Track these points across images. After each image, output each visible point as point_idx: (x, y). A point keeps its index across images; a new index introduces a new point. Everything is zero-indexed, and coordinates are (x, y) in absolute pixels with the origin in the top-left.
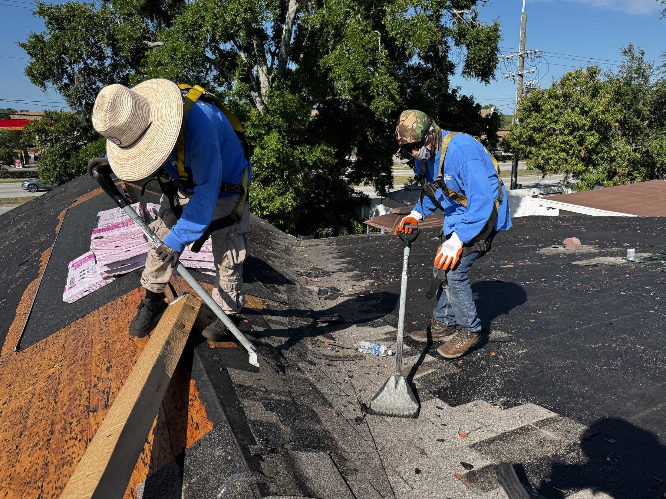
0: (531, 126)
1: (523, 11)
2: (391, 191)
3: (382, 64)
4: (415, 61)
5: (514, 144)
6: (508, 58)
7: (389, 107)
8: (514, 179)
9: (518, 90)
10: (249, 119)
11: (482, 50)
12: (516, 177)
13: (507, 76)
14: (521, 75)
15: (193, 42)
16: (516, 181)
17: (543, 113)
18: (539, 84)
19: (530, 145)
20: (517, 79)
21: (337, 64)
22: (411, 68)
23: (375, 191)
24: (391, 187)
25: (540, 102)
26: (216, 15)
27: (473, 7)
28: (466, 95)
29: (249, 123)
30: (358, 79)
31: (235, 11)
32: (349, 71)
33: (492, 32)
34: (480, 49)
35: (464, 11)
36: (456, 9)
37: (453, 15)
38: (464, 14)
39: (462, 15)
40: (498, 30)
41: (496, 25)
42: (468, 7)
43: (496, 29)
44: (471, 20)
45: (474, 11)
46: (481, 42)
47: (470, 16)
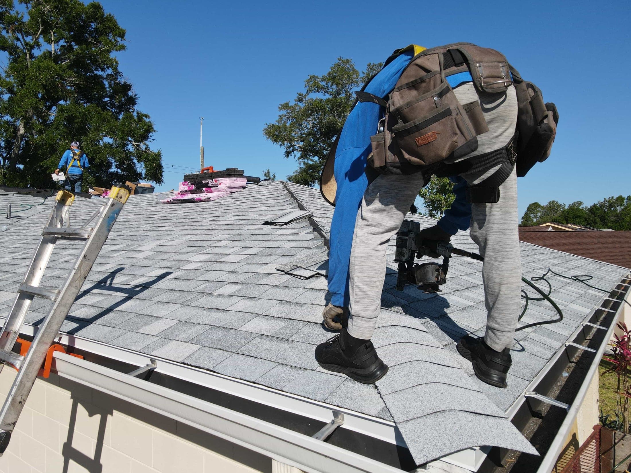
1: (201, 146)
4: (113, 169)
22: (112, 173)
27: (145, 142)
33: (155, 156)
34: (150, 164)
35: (139, 144)
36: (134, 142)
37: (133, 145)
38: (139, 145)
39: (138, 146)
40: (160, 155)
41: (159, 152)
42: (142, 142)
43: (159, 154)
44: (144, 149)
45: (145, 144)
46: (150, 160)
47: (143, 146)
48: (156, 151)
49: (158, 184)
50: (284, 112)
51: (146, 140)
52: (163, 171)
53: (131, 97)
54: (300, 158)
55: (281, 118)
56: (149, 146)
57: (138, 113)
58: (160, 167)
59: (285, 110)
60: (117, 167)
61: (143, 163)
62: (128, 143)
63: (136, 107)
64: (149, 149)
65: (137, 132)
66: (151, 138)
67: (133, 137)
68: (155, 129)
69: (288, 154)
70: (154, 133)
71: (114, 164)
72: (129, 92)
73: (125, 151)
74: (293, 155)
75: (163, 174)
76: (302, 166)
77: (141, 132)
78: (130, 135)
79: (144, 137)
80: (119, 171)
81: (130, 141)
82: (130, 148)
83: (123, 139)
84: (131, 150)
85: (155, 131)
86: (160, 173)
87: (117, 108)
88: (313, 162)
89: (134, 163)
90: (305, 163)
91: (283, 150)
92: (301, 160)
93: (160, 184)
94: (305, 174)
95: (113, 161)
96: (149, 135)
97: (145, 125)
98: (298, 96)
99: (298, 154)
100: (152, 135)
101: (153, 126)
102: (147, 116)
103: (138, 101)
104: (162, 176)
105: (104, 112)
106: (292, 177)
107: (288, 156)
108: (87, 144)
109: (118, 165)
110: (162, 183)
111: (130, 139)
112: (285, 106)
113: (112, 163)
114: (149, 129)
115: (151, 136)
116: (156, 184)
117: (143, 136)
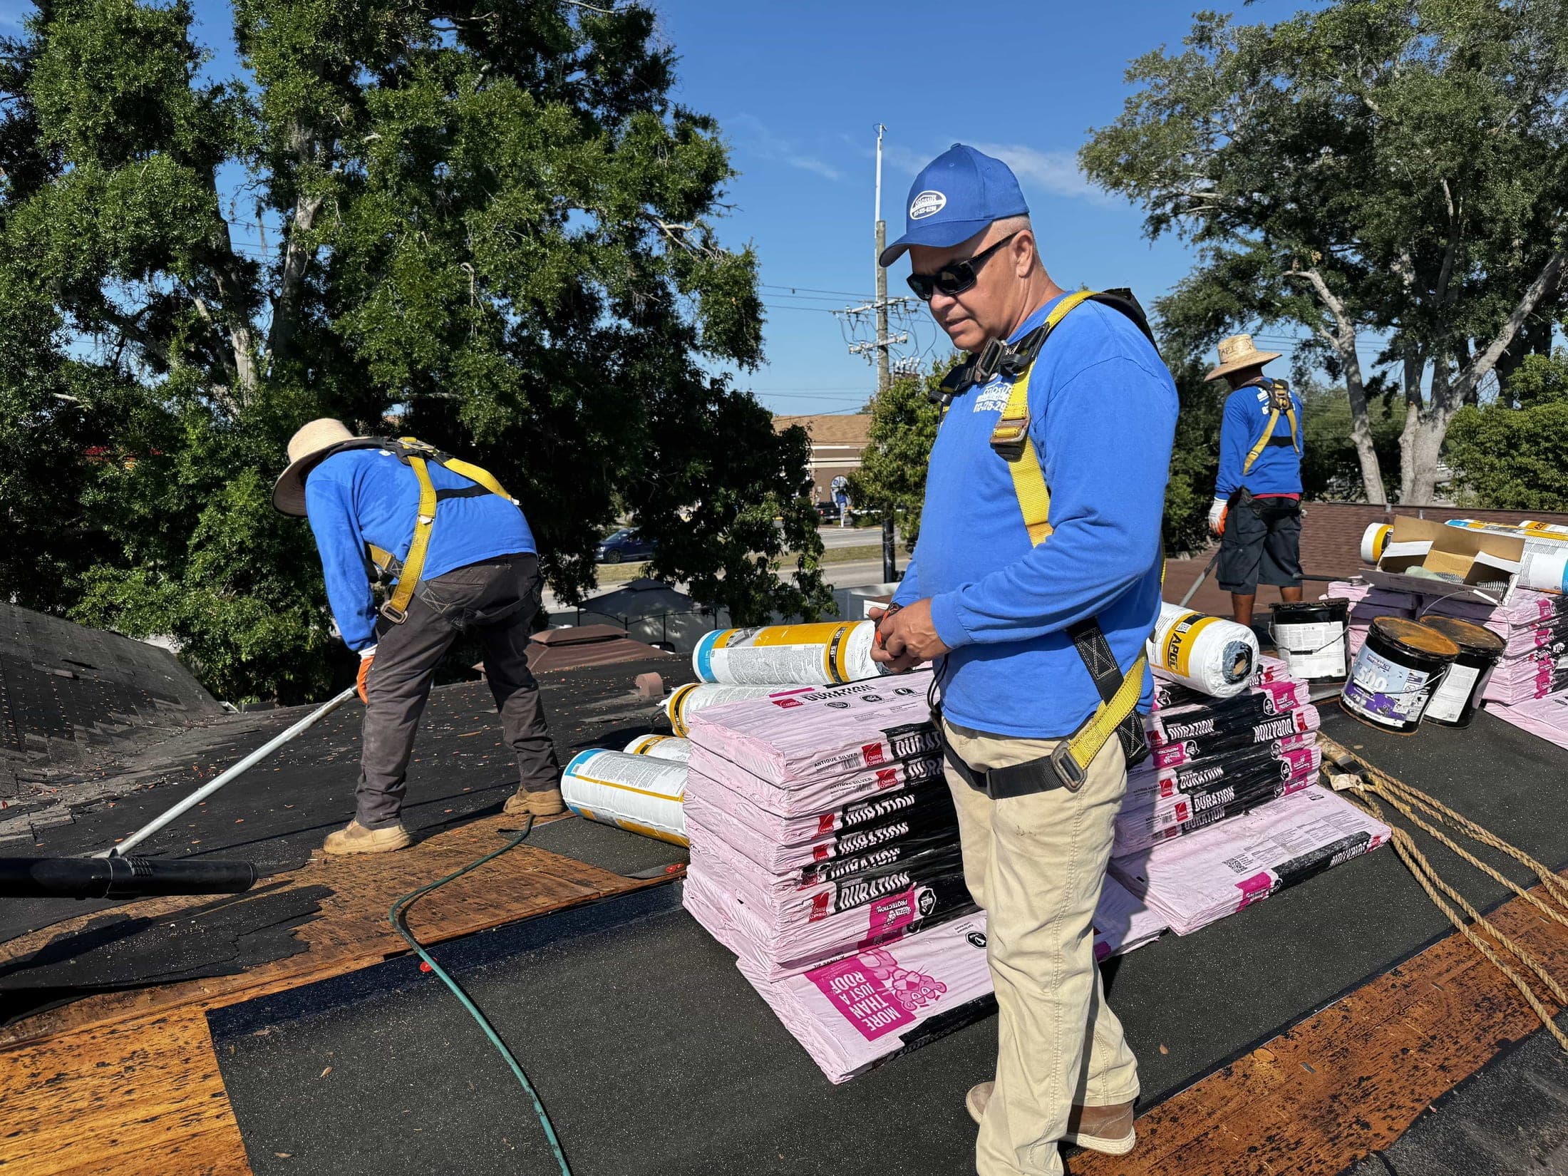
0: (897, 451)
1: (877, 219)
2: (592, 594)
3: (480, 331)
4: (606, 321)
5: (870, 490)
6: (856, 313)
7: (500, 418)
8: (889, 561)
9: (881, 378)
10: (185, 446)
11: (721, 304)
12: (892, 557)
13: (858, 348)
14: (884, 348)
15: (31, 281)
16: (893, 564)
17: (920, 425)
18: (922, 366)
19: (901, 490)
20: (876, 355)
21: (372, 331)
22: (603, 335)
23: (555, 595)
24: (593, 584)
25: (911, 403)
26: (75, 227)
27: (700, 217)
28: (739, 390)
29: (186, 455)
30: (420, 361)
31: (113, 220)
32: (398, 342)
33: (737, 267)
34: (716, 302)
35: (682, 226)
36: (665, 219)
37: (662, 232)
38: (682, 230)
39: (678, 233)
40: (751, 264)
41: (748, 253)
42: (690, 217)
43: (748, 261)
44: (697, 244)
45: (700, 225)
46: (718, 287)
47: (693, 236)
48: (738, 252)
49: (746, 368)
50: (1143, 86)
51: (705, 209)
52: (761, 322)
53: (655, 58)
54: (1202, 238)
55: (1131, 106)
56: (714, 233)
57: (677, 115)
58: (752, 306)
59: (1148, 79)
60: (615, 311)
61: (696, 295)
62: (645, 225)
63: (671, 95)
64: (715, 244)
65: (673, 182)
66: (719, 200)
67: (660, 201)
68: (731, 165)
69: (1158, 223)
70: (729, 179)
71: (606, 303)
72: (647, 40)
73: (635, 256)
74: (1176, 229)
75: (764, 331)
76: (1209, 263)
77: (688, 183)
78: (647, 197)
79: (697, 201)
80: (626, 324)
81: (649, 218)
82: (654, 244)
83: (624, 210)
84: (656, 252)
85: (733, 173)
86: (754, 328)
87: (611, 106)
88: (1248, 250)
89: (668, 295)
90: (1219, 255)
91: (1140, 211)
92: (1207, 243)
93: (753, 365)
94: (1218, 289)
95: (603, 294)
96: (716, 191)
97: (700, 154)
98: (1196, 22)
99: (1192, 223)
100: (725, 189)
101: (725, 155)
102: (705, 123)
103: (675, 71)
104: (758, 338)
105: (544, 107)
106: (1171, 299)
107: (1156, 230)
108: (484, 240)
109: (618, 304)
110: (758, 362)
111: (651, 210)
112: (1153, 63)
113: (599, 299)
114: (712, 170)
115: (720, 195)
116: (740, 366)
117: (691, 194)
